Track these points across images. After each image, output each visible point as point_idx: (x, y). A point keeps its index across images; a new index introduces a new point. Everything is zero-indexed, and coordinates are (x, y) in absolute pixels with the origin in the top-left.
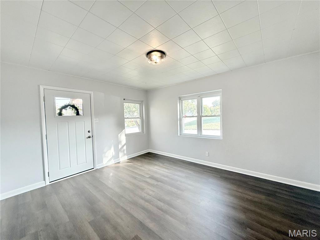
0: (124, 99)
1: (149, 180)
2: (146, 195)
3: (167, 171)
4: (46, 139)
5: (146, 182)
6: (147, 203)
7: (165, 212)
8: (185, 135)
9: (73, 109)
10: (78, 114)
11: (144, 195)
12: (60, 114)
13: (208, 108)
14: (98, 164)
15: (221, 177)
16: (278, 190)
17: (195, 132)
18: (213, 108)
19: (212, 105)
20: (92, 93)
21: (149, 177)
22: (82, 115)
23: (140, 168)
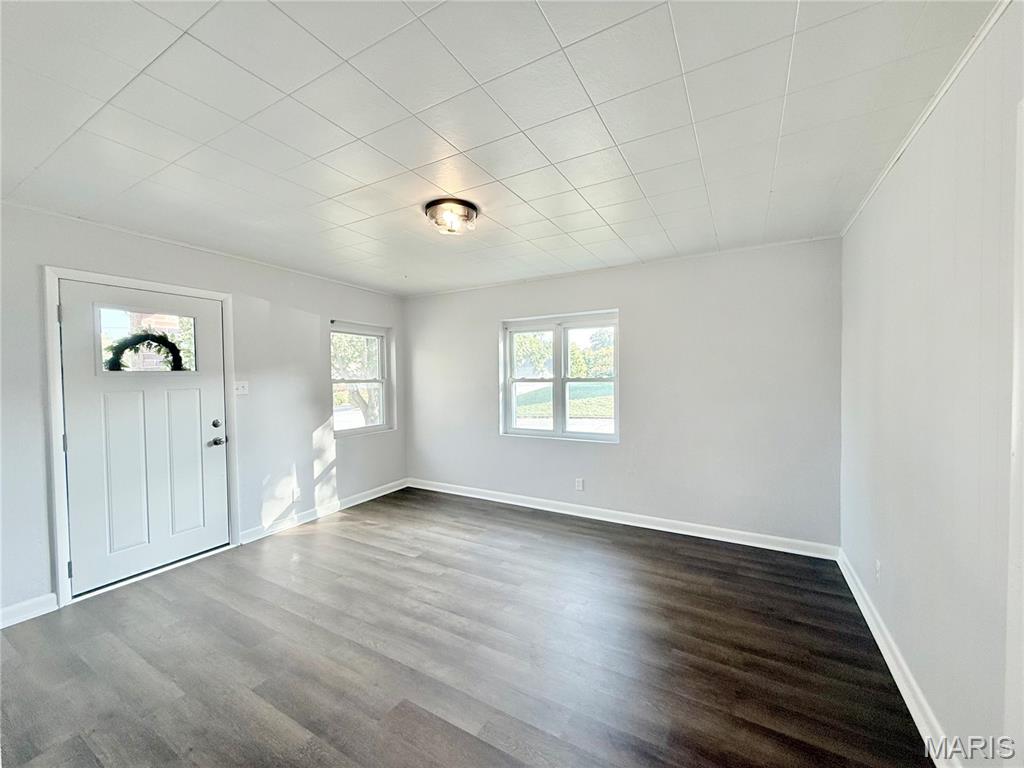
0: (332, 322)
1: (419, 565)
2: (415, 604)
3: (467, 536)
4: (65, 449)
5: (411, 570)
6: (422, 624)
7: (476, 638)
8: (520, 431)
9: (159, 351)
10: (177, 365)
11: (408, 603)
12: (115, 365)
13: (577, 352)
14: (243, 530)
15: (616, 544)
16: (743, 564)
17: (548, 424)
18: (592, 353)
19: (590, 345)
20: (229, 299)
21: (419, 558)
22: (193, 369)
23: (388, 533)
